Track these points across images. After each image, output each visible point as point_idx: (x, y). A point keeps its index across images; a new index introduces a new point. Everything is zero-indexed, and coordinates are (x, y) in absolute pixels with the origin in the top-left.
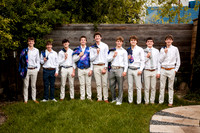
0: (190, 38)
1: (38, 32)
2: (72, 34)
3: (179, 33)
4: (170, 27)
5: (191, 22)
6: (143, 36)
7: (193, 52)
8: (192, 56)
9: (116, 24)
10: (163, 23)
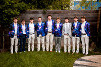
0: (97, 18)
1: (12, 14)
2: (32, 15)
3: (91, 15)
4: (86, 12)
5: (97, 9)
6: (71, 16)
7: (98, 25)
8: (98, 27)
9: (56, 10)
10: (82, 9)
